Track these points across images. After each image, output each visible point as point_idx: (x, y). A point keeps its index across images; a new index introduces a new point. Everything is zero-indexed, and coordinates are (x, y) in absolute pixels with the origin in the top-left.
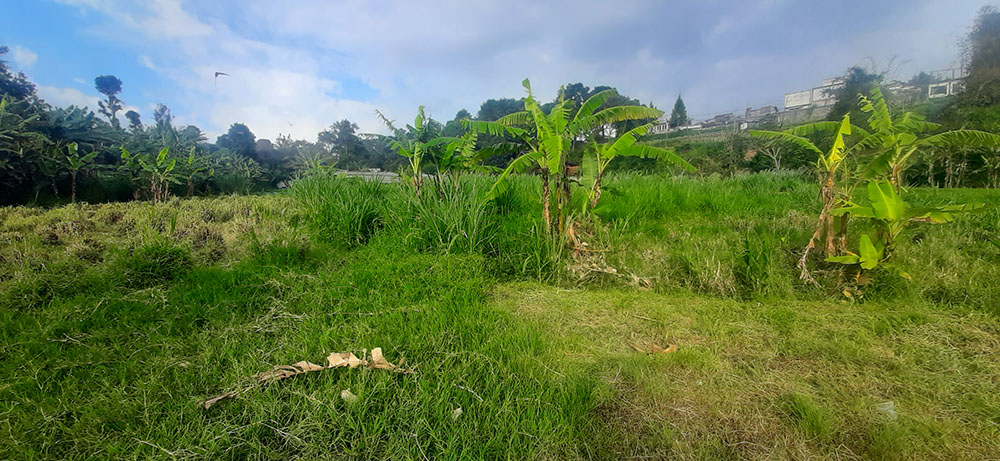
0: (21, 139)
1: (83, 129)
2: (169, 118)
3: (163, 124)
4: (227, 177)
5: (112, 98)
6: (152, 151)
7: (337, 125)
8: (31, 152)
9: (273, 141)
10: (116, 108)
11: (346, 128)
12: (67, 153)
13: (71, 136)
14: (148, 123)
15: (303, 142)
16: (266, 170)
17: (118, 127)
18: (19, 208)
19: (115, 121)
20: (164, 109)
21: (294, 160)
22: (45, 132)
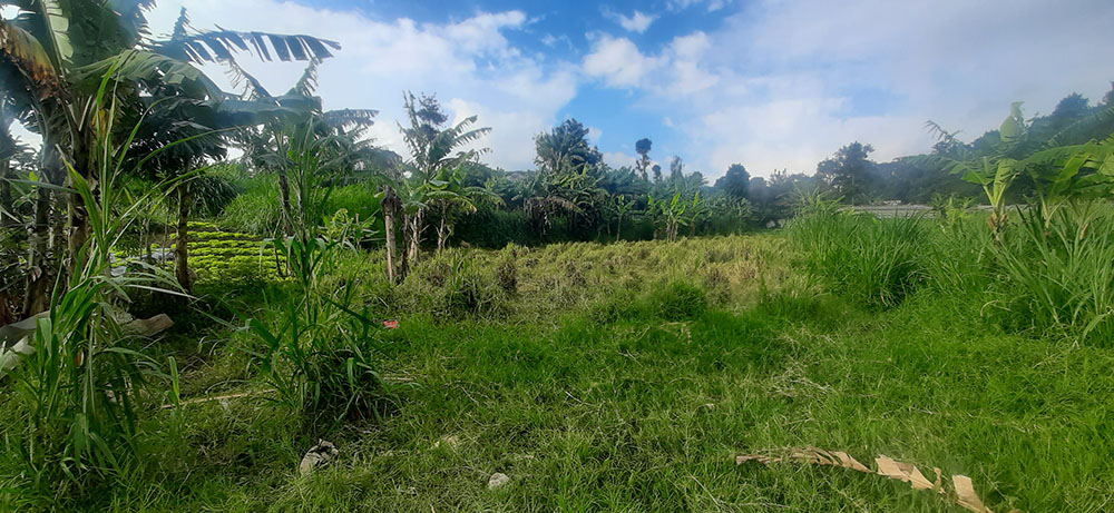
0: (593, 194)
1: (627, 184)
2: (680, 168)
3: (676, 174)
4: (722, 217)
5: (645, 157)
6: (668, 197)
7: (844, 151)
8: (598, 203)
9: (767, 178)
10: (646, 164)
11: (855, 153)
12: (617, 204)
13: (620, 189)
14: (666, 173)
15: (800, 176)
16: (756, 210)
17: (646, 180)
18: (591, 243)
19: (645, 175)
20: (678, 159)
21: (787, 196)
22: (606, 188)
